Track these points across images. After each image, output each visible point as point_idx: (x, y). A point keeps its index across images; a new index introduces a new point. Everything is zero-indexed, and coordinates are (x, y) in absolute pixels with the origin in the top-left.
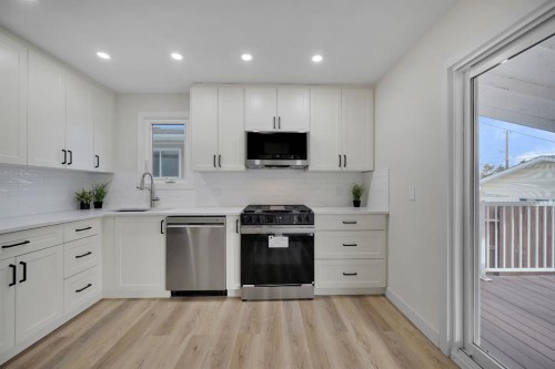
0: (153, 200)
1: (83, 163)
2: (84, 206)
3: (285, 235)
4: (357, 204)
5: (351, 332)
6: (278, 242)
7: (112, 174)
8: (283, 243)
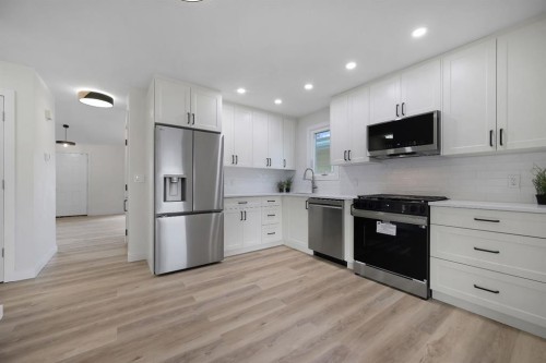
0: (314, 188)
1: (277, 165)
2: (281, 191)
3: (392, 223)
6: (386, 229)
7: (293, 171)
8: (391, 230)
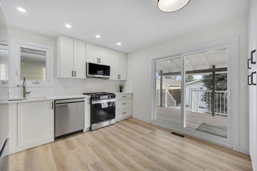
0: (26, 93)
4: (121, 91)
5: (132, 127)
8: (106, 106)
